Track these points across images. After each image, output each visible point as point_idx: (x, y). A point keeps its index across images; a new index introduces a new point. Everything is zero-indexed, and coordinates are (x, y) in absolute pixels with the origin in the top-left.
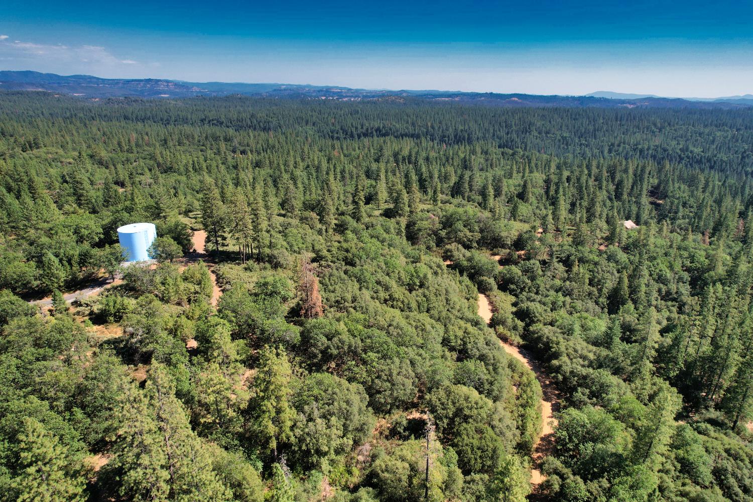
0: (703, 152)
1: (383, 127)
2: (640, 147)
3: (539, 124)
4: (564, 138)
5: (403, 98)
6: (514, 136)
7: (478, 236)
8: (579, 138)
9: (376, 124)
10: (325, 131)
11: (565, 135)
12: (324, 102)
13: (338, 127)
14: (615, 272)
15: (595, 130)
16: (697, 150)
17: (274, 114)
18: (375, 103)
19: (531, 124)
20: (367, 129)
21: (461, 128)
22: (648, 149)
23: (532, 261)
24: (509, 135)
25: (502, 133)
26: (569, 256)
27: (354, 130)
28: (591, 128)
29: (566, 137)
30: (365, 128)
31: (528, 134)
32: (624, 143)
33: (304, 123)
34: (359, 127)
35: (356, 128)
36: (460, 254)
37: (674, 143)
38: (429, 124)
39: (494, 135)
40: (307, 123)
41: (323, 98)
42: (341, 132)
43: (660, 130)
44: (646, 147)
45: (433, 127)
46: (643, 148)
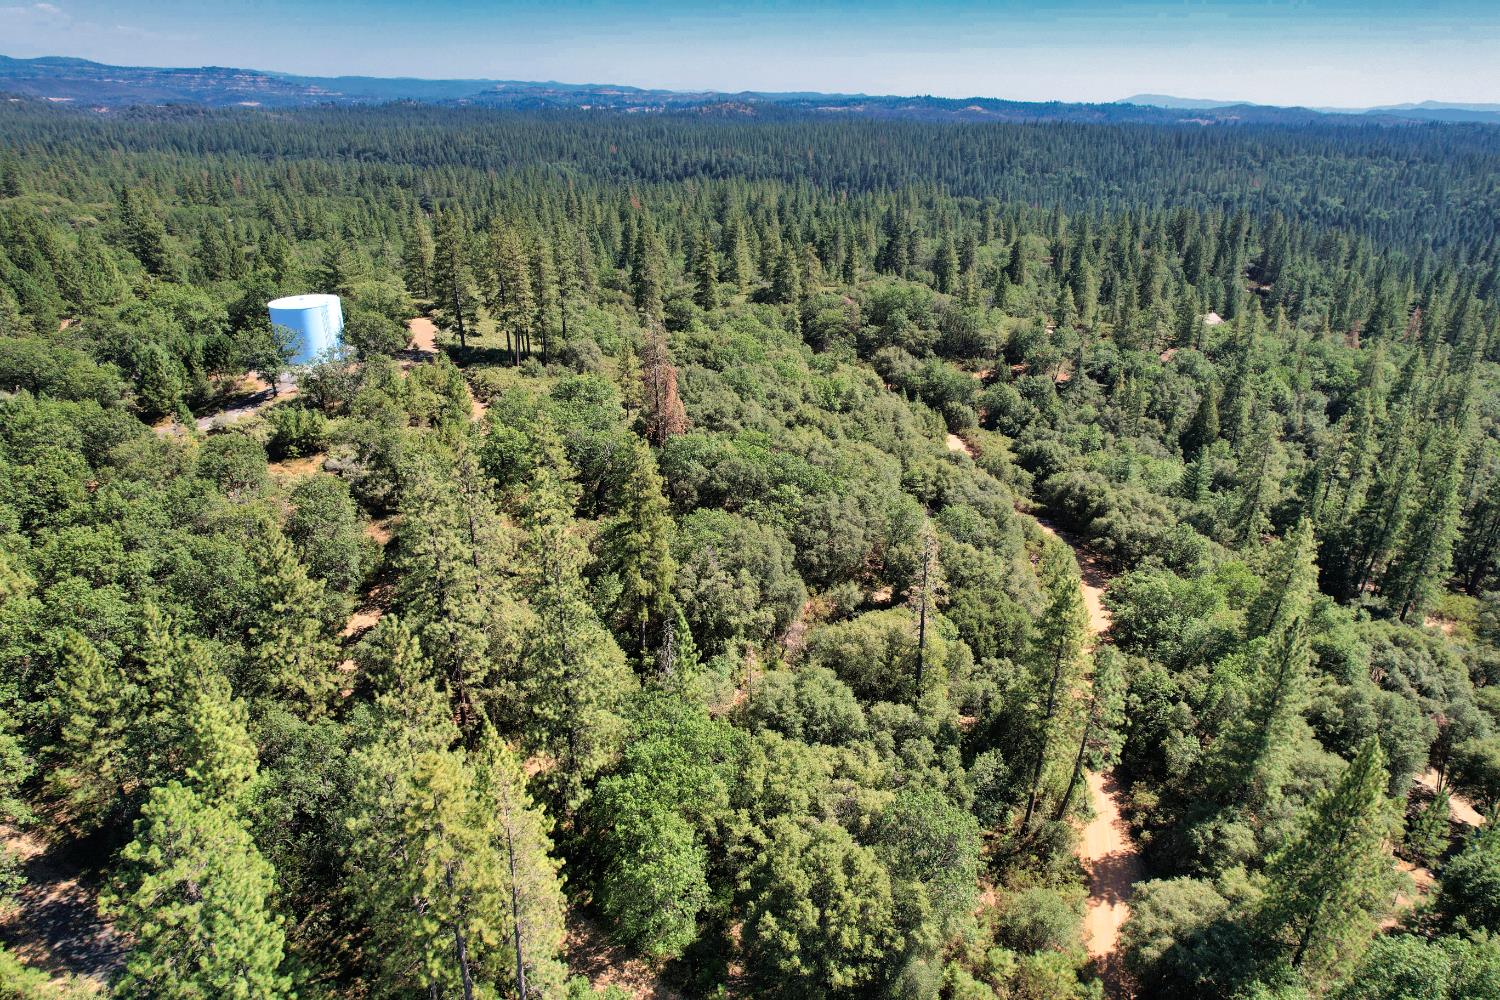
0: (1344, 203)
1: (719, 161)
2: (1225, 195)
3: (1028, 153)
4: (1077, 181)
5: (751, 105)
6: (981, 176)
7: (936, 336)
8: (1106, 180)
9: (703, 155)
11: (1078, 175)
12: (591, 114)
13: (625, 163)
14: (1194, 393)
15: (1137, 166)
16: (1335, 202)
17: (490, 137)
18: (694, 116)
19: (1012, 154)
20: (686, 165)
21: (874, 161)
22: (1240, 200)
23: (1039, 377)
24: (969, 177)
25: (956, 172)
26: (1107, 367)
27: (658, 166)
28: (1130, 161)
29: (1080, 179)
30: (680, 163)
31: (1006, 173)
32: (1194, 189)
33: (555, 155)
34: (669, 161)
35: (663, 164)
36: (905, 365)
37: (1289, 188)
38: (810, 155)
39: (939, 176)
40: (561, 154)
42: (632, 171)
43: (1264, 164)
44: (1237, 195)
45: (818, 161)
46: (1232, 197)
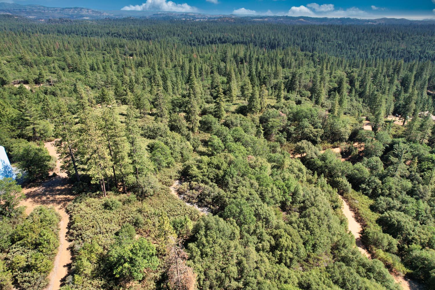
1: (223, 37)
8: (349, 44)
10: (186, 40)
12: (185, 21)
17: (153, 29)
18: (216, 22)
19: (317, 35)
21: (273, 38)
25: (299, 41)
27: (204, 39)
29: (340, 44)
30: (211, 38)
31: (316, 42)
33: (172, 35)
37: (413, 47)
38: (253, 35)
39: (294, 43)
40: (174, 35)
41: (184, 19)
42: (196, 40)
45: (255, 37)
46: (394, 51)
